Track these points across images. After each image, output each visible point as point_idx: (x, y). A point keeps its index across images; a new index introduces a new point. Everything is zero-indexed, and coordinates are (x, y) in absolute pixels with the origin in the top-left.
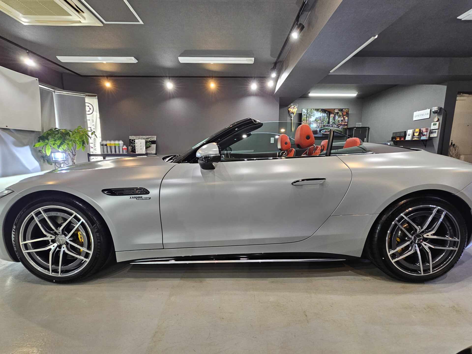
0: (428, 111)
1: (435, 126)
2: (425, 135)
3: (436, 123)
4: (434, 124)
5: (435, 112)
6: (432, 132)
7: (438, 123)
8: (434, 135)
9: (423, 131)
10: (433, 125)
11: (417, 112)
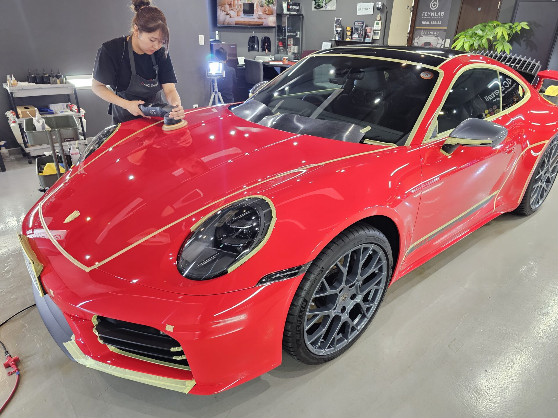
0: (372, 4)
1: (378, 26)
2: (369, 36)
3: (379, 23)
4: (377, 23)
5: (378, 9)
6: (375, 33)
7: (380, 22)
8: (376, 37)
9: (367, 31)
10: (376, 25)
11: (361, 3)
